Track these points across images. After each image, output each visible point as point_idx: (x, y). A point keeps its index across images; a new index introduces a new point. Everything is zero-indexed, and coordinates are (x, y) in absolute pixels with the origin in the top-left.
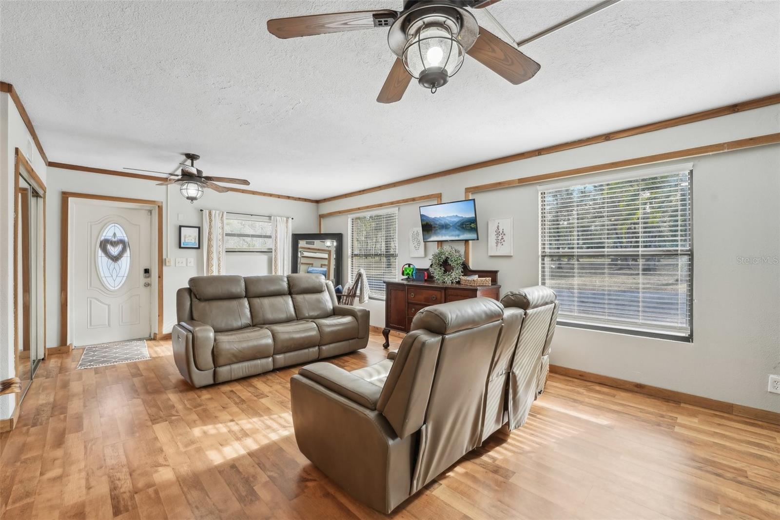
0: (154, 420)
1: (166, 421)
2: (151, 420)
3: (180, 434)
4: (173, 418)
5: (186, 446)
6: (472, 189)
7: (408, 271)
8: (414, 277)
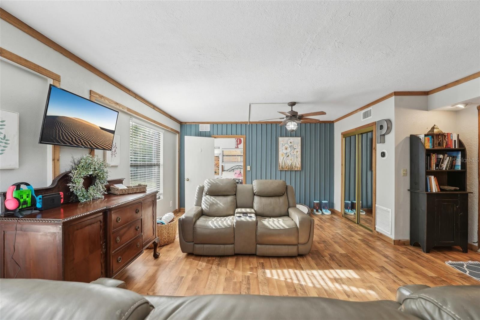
6: (97, 96)
7: (25, 197)
8: (39, 205)
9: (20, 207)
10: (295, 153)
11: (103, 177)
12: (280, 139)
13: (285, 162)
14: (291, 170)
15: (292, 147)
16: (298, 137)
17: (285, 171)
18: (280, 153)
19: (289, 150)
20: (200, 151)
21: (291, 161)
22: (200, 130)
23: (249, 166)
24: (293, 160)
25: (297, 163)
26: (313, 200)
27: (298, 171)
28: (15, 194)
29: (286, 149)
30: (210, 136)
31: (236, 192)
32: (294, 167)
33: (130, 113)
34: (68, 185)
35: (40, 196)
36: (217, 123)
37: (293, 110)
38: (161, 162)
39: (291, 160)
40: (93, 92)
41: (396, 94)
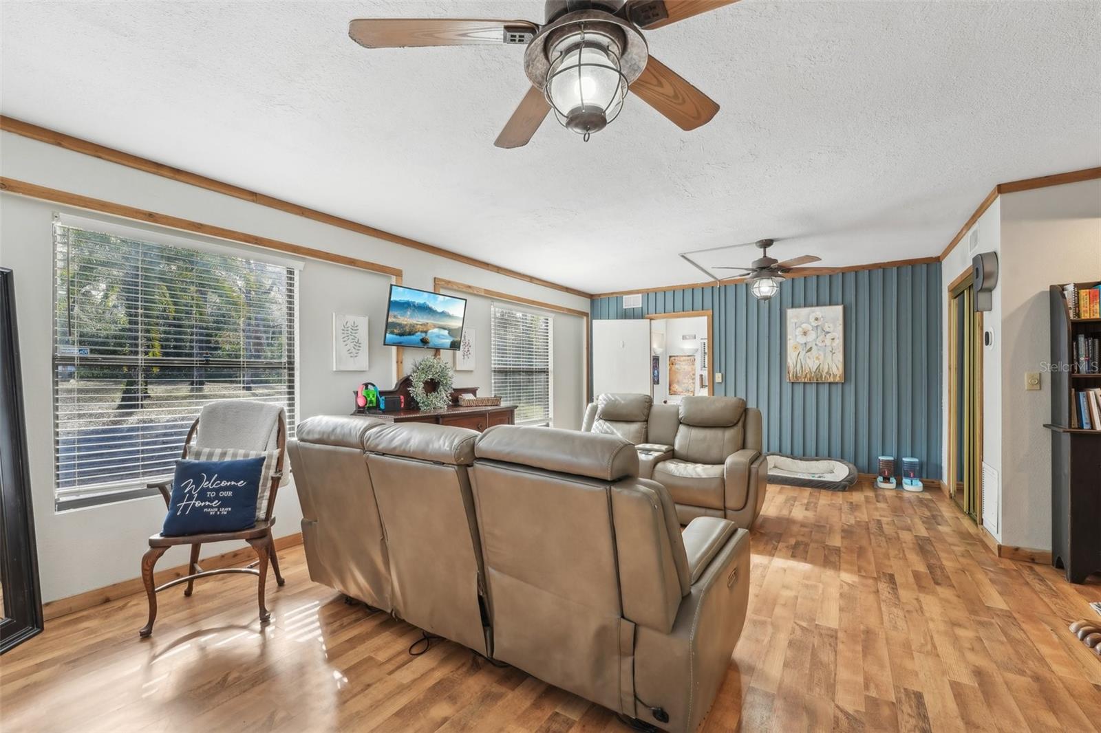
0: (832, 637)
1: (816, 625)
2: (836, 638)
3: (813, 600)
4: (804, 624)
5: (815, 587)
6: (443, 283)
7: (371, 396)
8: (382, 406)
9: (368, 405)
10: (828, 342)
11: (446, 383)
12: (791, 313)
13: (801, 364)
14: (818, 382)
15: (819, 330)
16: (837, 304)
17: (804, 383)
18: (791, 343)
19: (812, 336)
20: (621, 346)
21: (817, 361)
22: (624, 307)
23: (720, 372)
24: (822, 357)
25: (834, 365)
26: (880, 451)
27: (837, 383)
28: (364, 394)
29: (805, 333)
30: (642, 317)
31: (648, 415)
32: (824, 374)
33: (490, 295)
34: (408, 389)
35: (383, 398)
36: (656, 291)
37: (767, 255)
38: (551, 368)
39: (817, 358)
40: (438, 279)
41: (1002, 189)
